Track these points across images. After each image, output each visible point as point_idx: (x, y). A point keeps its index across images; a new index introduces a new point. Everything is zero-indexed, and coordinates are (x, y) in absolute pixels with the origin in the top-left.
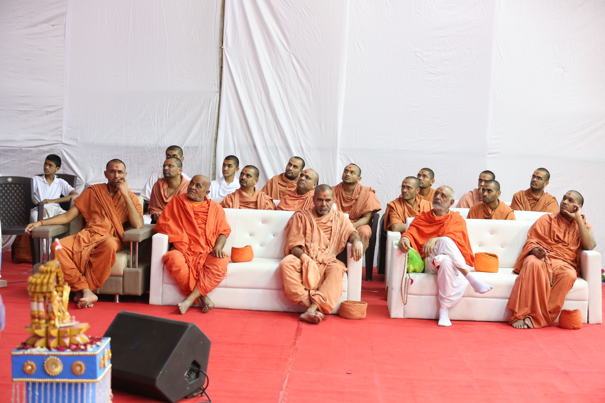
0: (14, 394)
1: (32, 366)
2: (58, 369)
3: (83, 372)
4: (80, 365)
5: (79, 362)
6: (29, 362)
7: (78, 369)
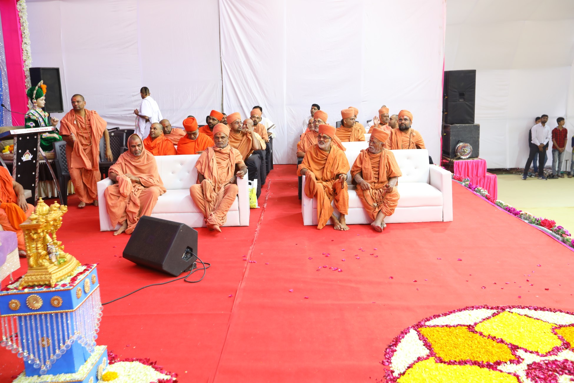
0: (3, 331)
1: (16, 303)
2: (39, 304)
3: (60, 304)
4: (57, 299)
5: (56, 297)
6: (13, 301)
7: (56, 303)
